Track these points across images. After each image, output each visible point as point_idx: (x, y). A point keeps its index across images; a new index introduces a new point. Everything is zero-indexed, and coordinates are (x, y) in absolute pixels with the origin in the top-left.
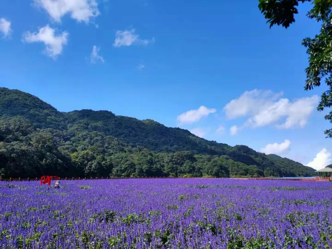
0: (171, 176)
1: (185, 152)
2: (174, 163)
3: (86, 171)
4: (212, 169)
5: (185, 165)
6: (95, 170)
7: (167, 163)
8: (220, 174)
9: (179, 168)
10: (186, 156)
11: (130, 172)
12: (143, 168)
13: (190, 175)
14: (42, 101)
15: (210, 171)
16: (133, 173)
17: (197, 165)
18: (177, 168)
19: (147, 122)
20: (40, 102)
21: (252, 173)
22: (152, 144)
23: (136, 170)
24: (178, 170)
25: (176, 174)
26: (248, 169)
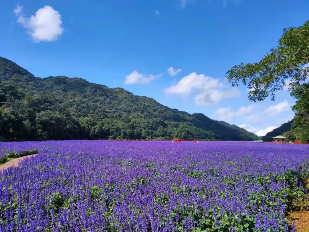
0: (147, 139)
1: (158, 119)
2: (150, 128)
3: (91, 134)
4: (181, 134)
5: (158, 130)
6: (98, 133)
7: (143, 128)
8: (187, 137)
9: (154, 132)
10: (159, 122)
11: (116, 135)
12: (127, 132)
13: (163, 138)
14: (19, 67)
15: (179, 135)
16: (119, 136)
17: (169, 130)
18: (152, 132)
19: (118, 90)
20: (18, 68)
21: (210, 137)
22: (126, 111)
23: (121, 134)
24: (153, 134)
25: (152, 137)
26: (207, 134)
